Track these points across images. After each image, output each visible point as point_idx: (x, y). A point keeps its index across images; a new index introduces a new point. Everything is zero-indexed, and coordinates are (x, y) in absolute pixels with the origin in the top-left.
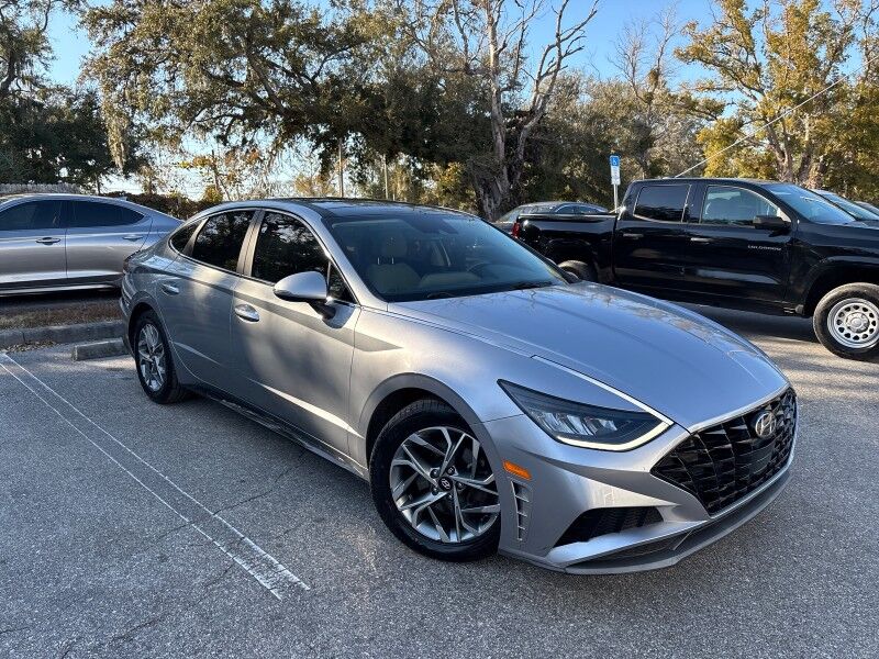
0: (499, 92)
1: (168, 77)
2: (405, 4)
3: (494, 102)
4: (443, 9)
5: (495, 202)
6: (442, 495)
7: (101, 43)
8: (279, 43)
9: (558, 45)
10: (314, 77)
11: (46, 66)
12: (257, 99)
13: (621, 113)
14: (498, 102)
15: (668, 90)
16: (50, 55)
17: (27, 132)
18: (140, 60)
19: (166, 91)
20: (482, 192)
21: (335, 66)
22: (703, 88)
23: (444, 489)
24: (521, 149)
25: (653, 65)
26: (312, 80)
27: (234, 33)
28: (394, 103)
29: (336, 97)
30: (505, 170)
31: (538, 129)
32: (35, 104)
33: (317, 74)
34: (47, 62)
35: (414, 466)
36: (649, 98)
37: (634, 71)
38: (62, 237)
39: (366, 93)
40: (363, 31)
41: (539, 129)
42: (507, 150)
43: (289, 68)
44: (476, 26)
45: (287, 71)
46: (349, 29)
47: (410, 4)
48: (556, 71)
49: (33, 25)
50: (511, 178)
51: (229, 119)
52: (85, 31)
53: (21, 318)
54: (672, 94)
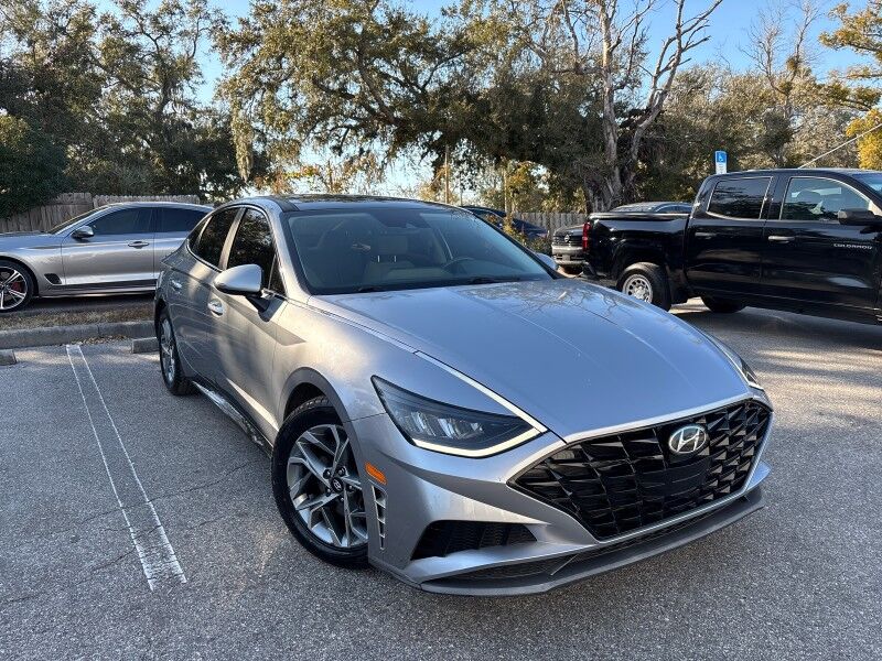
0: (612, 91)
1: (291, 93)
2: (521, 8)
3: (606, 101)
4: (559, 9)
5: (605, 205)
6: (333, 496)
7: (231, 66)
8: (389, 54)
9: (679, 36)
10: (425, 85)
11: (193, 89)
12: (371, 111)
13: (749, 107)
14: (611, 100)
15: (814, 79)
16: (201, 80)
17: (176, 151)
18: (264, 79)
19: (289, 108)
20: (591, 195)
21: (444, 74)
22: (856, 76)
23: (336, 491)
24: (635, 150)
25: (792, 52)
26: (423, 89)
27: (345, 47)
28: (500, 108)
29: (443, 104)
30: (617, 171)
31: (654, 127)
32: (184, 125)
33: (426, 83)
34: (195, 86)
35: (307, 464)
36: (787, 88)
37: (769, 61)
38: (150, 241)
39: (472, 99)
40: (471, 37)
41: (656, 128)
42: (619, 152)
43: (402, 79)
44: (593, 24)
45: (400, 82)
46: (460, 36)
47: (525, 8)
48: (675, 65)
49: (184, 53)
50: (623, 180)
51: (344, 130)
52: (217, 55)
53: (107, 314)
54: (818, 83)
